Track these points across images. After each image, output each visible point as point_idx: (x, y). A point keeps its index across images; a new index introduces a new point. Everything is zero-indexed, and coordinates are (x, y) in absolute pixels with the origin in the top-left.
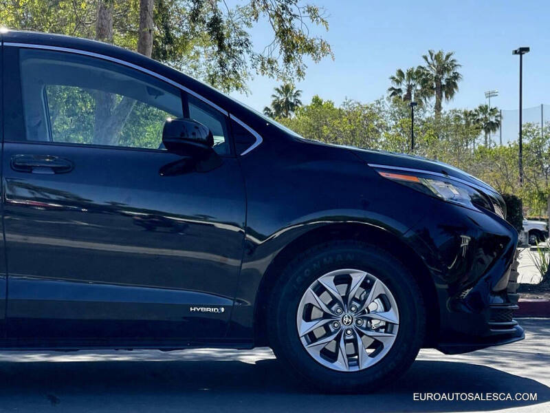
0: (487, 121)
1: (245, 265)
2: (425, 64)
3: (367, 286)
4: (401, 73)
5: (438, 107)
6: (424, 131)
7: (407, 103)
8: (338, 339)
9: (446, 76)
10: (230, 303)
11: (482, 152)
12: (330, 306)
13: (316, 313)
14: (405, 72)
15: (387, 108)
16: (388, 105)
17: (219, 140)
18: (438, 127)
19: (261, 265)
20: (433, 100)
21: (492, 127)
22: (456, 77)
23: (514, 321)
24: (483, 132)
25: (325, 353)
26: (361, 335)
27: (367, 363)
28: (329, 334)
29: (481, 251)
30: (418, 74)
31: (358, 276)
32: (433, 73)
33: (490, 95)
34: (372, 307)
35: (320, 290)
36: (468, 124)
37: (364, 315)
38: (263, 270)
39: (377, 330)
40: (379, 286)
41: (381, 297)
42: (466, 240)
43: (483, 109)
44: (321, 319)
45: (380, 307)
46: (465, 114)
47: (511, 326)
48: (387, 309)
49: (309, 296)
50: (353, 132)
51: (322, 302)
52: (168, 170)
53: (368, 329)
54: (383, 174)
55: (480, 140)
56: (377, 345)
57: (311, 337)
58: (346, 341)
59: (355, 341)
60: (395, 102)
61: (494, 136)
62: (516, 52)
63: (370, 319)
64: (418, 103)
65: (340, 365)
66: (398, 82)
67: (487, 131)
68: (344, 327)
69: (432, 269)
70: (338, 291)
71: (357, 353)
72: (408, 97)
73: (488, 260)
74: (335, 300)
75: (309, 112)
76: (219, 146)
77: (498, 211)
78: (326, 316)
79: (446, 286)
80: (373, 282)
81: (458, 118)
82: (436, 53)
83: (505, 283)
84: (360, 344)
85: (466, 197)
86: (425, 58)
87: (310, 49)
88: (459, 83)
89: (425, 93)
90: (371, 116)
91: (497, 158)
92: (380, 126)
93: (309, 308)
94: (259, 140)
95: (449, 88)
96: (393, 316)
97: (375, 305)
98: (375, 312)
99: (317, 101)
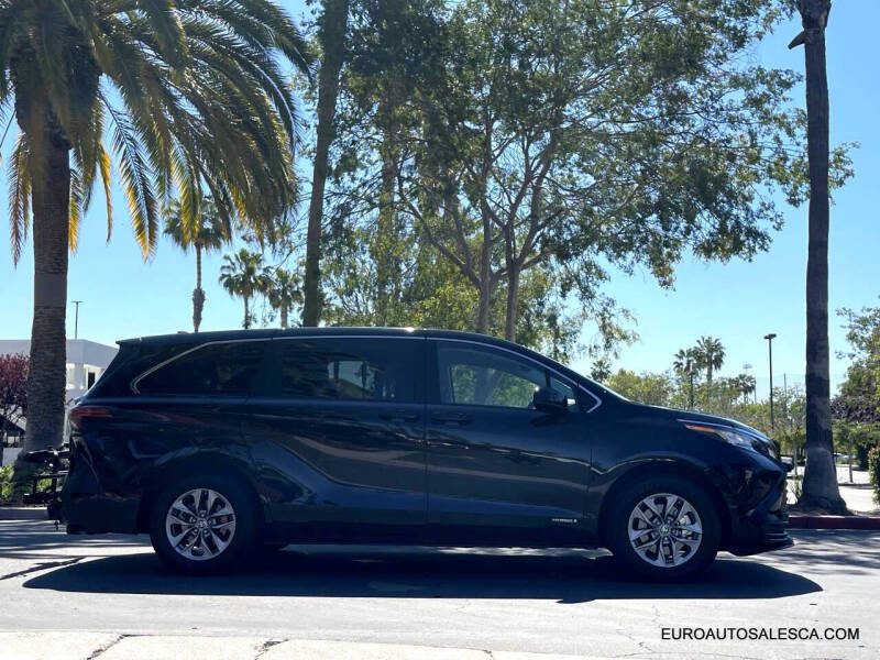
0: (744, 385)
1: (591, 490)
2: (699, 346)
3: (678, 506)
4: (682, 352)
5: (709, 376)
6: (700, 392)
7: (688, 373)
8: (658, 544)
9: (715, 354)
10: (580, 515)
11: (743, 406)
12: (651, 520)
13: (641, 525)
14: (685, 351)
15: (673, 376)
16: (673, 374)
17: (571, 402)
18: (711, 389)
19: (603, 489)
20: (705, 371)
21: (749, 389)
22: (722, 354)
23: (786, 533)
24: (742, 393)
25: (649, 554)
26: (675, 541)
27: (679, 561)
28: (651, 539)
29: (760, 481)
30: (695, 353)
31: (672, 499)
32: (705, 351)
33: (746, 367)
34: (682, 521)
35: (644, 508)
36: (732, 387)
37: (676, 527)
38: (603, 493)
39: (686, 538)
40: (687, 506)
41: (689, 514)
42: (749, 474)
43: (742, 377)
44: (645, 529)
45: (688, 522)
46: (730, 380)
47: (782, 537)
48: (693, 523)
49: (637, 512)
50: (649, 393)
51: (646, 517)
52: (536, 422)
53: (680, 536)
54: (688, 427)
55: (741, 399)
56: (686, 549)
57: (639, 542)
58: (664, 545)
59: (670, 546)
60: (678, 372)
61: (751, 396)
62: (766, 338)
63: (681, 530)
64: (694, 373)
65: (660, 562)
66: (681, 358)
67: (746, 393)
68: (662, 535)
69: (725, 494)
70: (657, 509)
71: (671, 554)
72: (687, 368)
73: (767, 487)
74: (655, 516)
75: (617, 379)
76: (572, 406)
77: (771, 453)
78: (649, 527)
79: (735, 507)
80: (683, 503)
81: (724, 383)
82: (706, 338)
83: (778, 505)
84: (674, 546)
85: (748, 443)
86: (698, 341)
87: (624, 337)
88: (724, 359)
89: (699, 366)
90: (661, 382)
91: (754, 412)
92: (668, 389)
93: (636, 521)
94: (599, 402)
95: (718, 362)
96: (698, 528)
97: (684, 520)
98: (684, 525)
99: (622, 372)
